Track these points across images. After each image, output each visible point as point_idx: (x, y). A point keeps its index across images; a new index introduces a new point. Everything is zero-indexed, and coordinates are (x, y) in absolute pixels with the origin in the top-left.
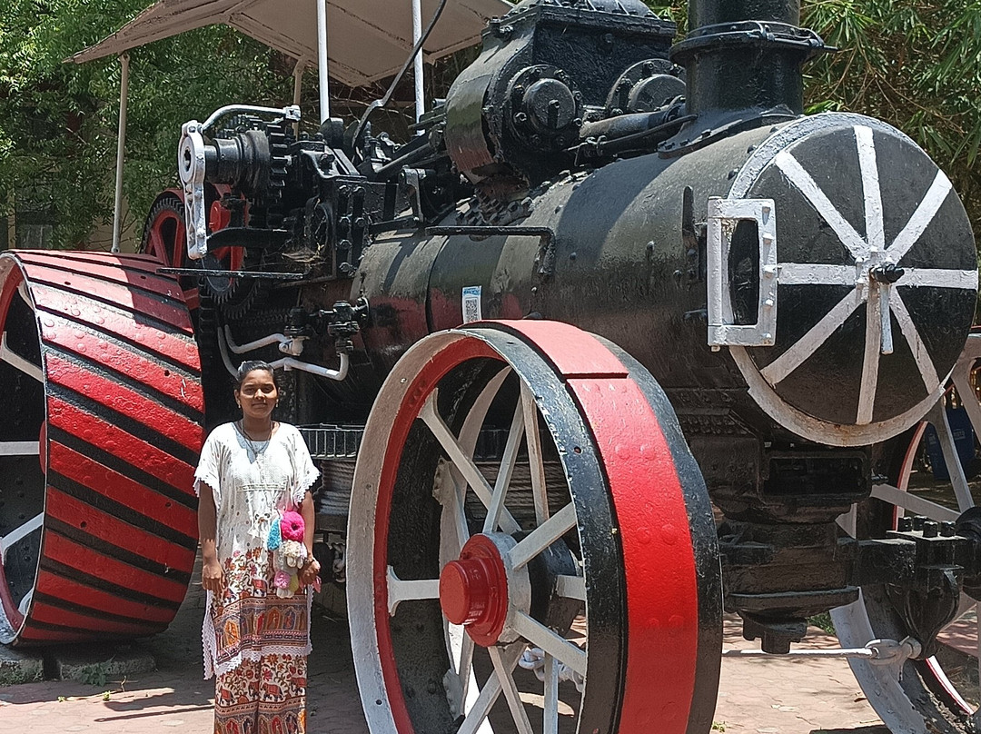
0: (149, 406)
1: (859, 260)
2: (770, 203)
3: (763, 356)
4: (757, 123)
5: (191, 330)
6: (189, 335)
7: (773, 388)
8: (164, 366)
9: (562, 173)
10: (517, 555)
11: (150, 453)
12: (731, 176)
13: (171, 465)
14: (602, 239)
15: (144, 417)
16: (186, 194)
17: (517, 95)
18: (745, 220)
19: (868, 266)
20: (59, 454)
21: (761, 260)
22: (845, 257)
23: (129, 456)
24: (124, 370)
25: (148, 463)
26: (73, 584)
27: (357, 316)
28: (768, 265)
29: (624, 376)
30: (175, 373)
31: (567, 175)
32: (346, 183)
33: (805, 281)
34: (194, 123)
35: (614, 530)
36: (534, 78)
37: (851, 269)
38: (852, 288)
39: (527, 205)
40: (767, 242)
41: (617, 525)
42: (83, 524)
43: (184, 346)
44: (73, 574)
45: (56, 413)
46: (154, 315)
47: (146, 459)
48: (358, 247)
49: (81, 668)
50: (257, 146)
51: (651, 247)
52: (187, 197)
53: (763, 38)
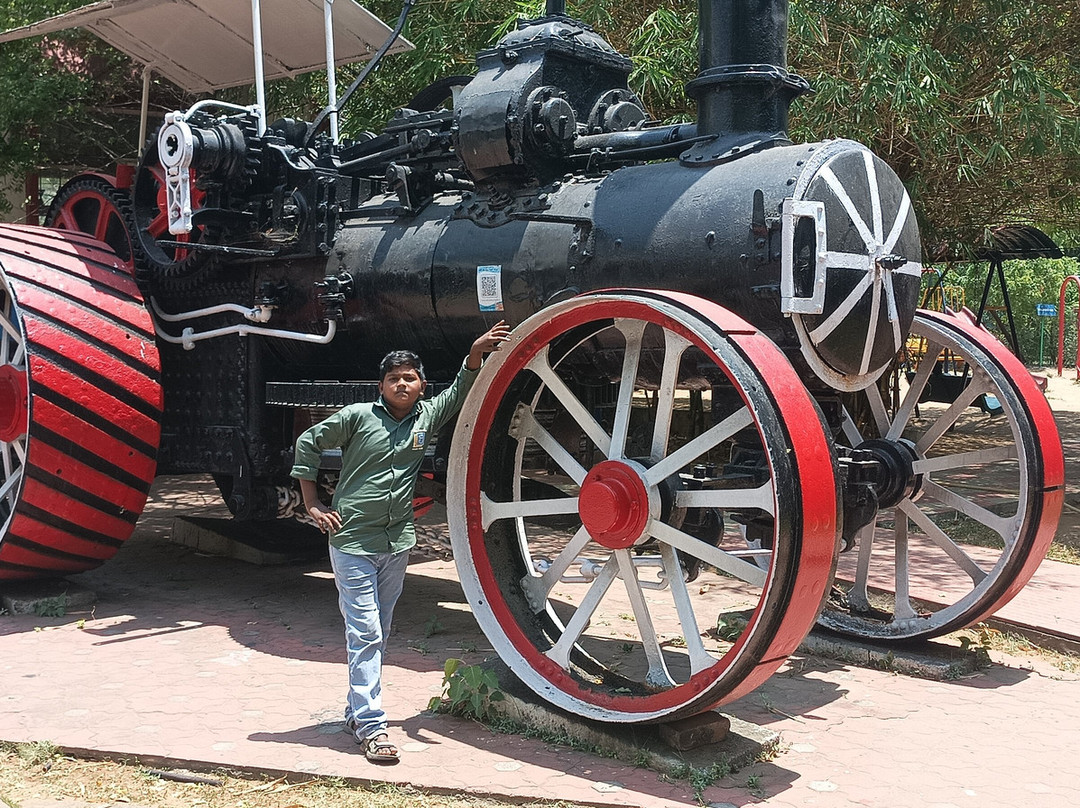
0: (116, 366)
1: (870, 251)
2: (821, 205)
3: (812, 321)
4: (770, 145)
5: (142, 299)
6: (140, 303)
7: (814, 347)
8: (124, 330)
9: (567, 175)
10: (652, 477)
11: (118, 407)
12: (790, 183)
13: (135, 418)
14: (652, 228)
15: (112, 375)
16: (167, 176)
17: (536, 109)
18: (806, 217)
19: (875, 256)
20: (41, 407)
21: (817, 248)
22: (862, 250)
23: (100, 411)
24: (93, 333)
25: (116, 416)
26: (41, 526)
27: (343, 288)
28: (821, 252)
29: (753, 333)
30: (134, 336)
31: (571, 177)
32: (323, 175)
33: (841, 266)
34: (177, 113)
35: (788, 451)
36: (546, 96)
37: (866, 257)
38: (866, 272)
39: (545, 200)
40: (821, 234)
41: (791, 446)
42: (59, 472)
43: (137, 312)
44: (42, 516)
45: (37, 370)
46: (108, 284)
47: (114, 412)
48: (332, 231)
49: (32, 603)
50: (235, 137)
51: (712, 236)
52: (168, 179)
53: (779, 78)
